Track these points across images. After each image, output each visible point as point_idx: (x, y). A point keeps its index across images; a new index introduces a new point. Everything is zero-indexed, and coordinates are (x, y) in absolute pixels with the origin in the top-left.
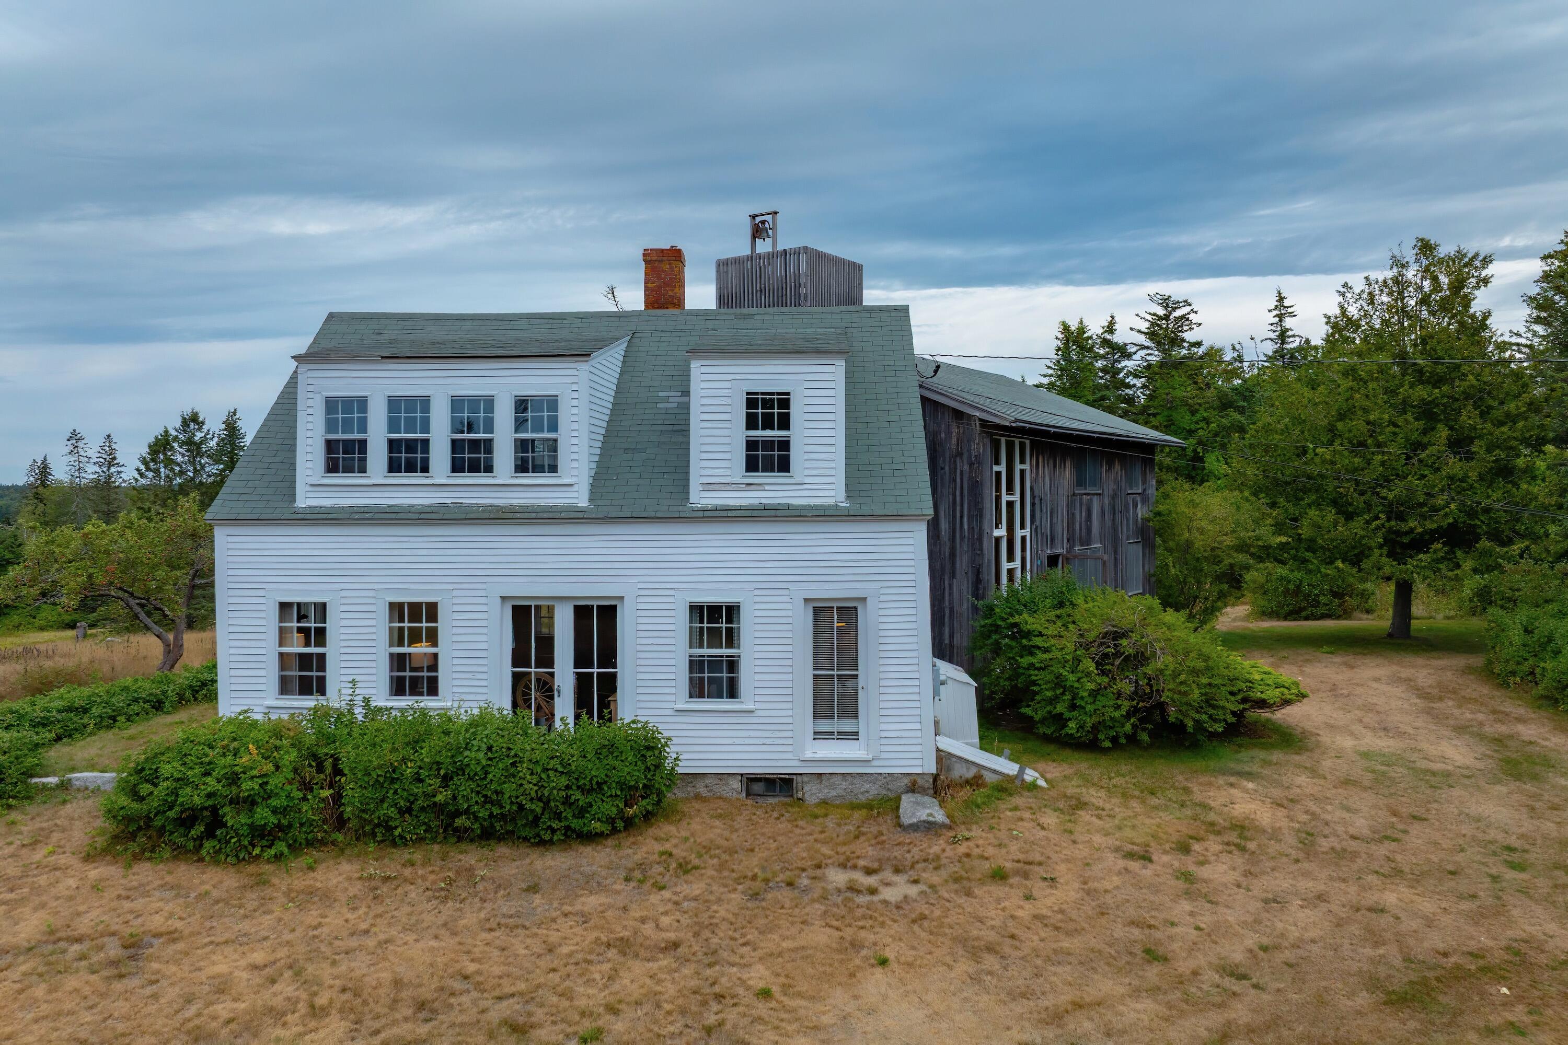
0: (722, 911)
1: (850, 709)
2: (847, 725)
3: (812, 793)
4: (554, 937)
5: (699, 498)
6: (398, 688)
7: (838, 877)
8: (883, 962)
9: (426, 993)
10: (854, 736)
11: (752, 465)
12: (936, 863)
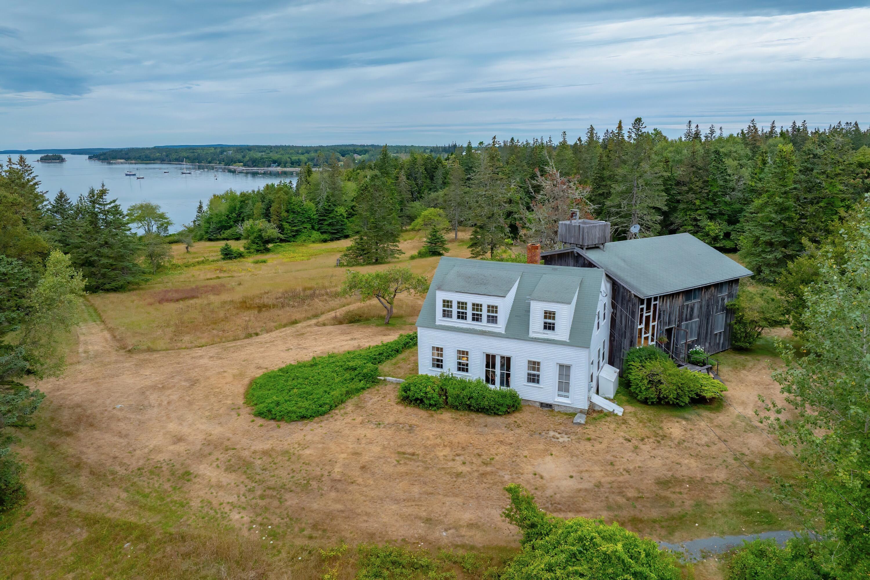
0: (523, 438)
1: (567, 390)
2: (566, 394)
3: (556, 409)
4: (488, 438)
5: (532, 335)
6: (459, 369)
7: (552, 433)
8: (552, 455)
9: (464, 445)
10: (567, 397)
11: (545, 328)
12: (576, 434)
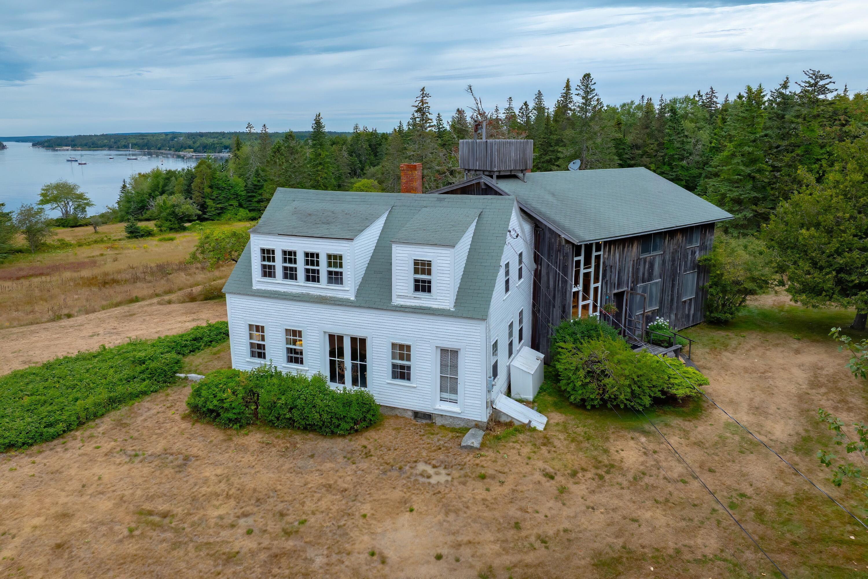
0: (369, 478)
1: (454, 391)
2: (453, 396)
3: (439, 422)
4: (310, 479)
5: (396, 301)
6: (290, 360)
7: (421, 467)
8: (411, 510)
9: (261, 496)
10: (455, 402)
11: (417, 289)
